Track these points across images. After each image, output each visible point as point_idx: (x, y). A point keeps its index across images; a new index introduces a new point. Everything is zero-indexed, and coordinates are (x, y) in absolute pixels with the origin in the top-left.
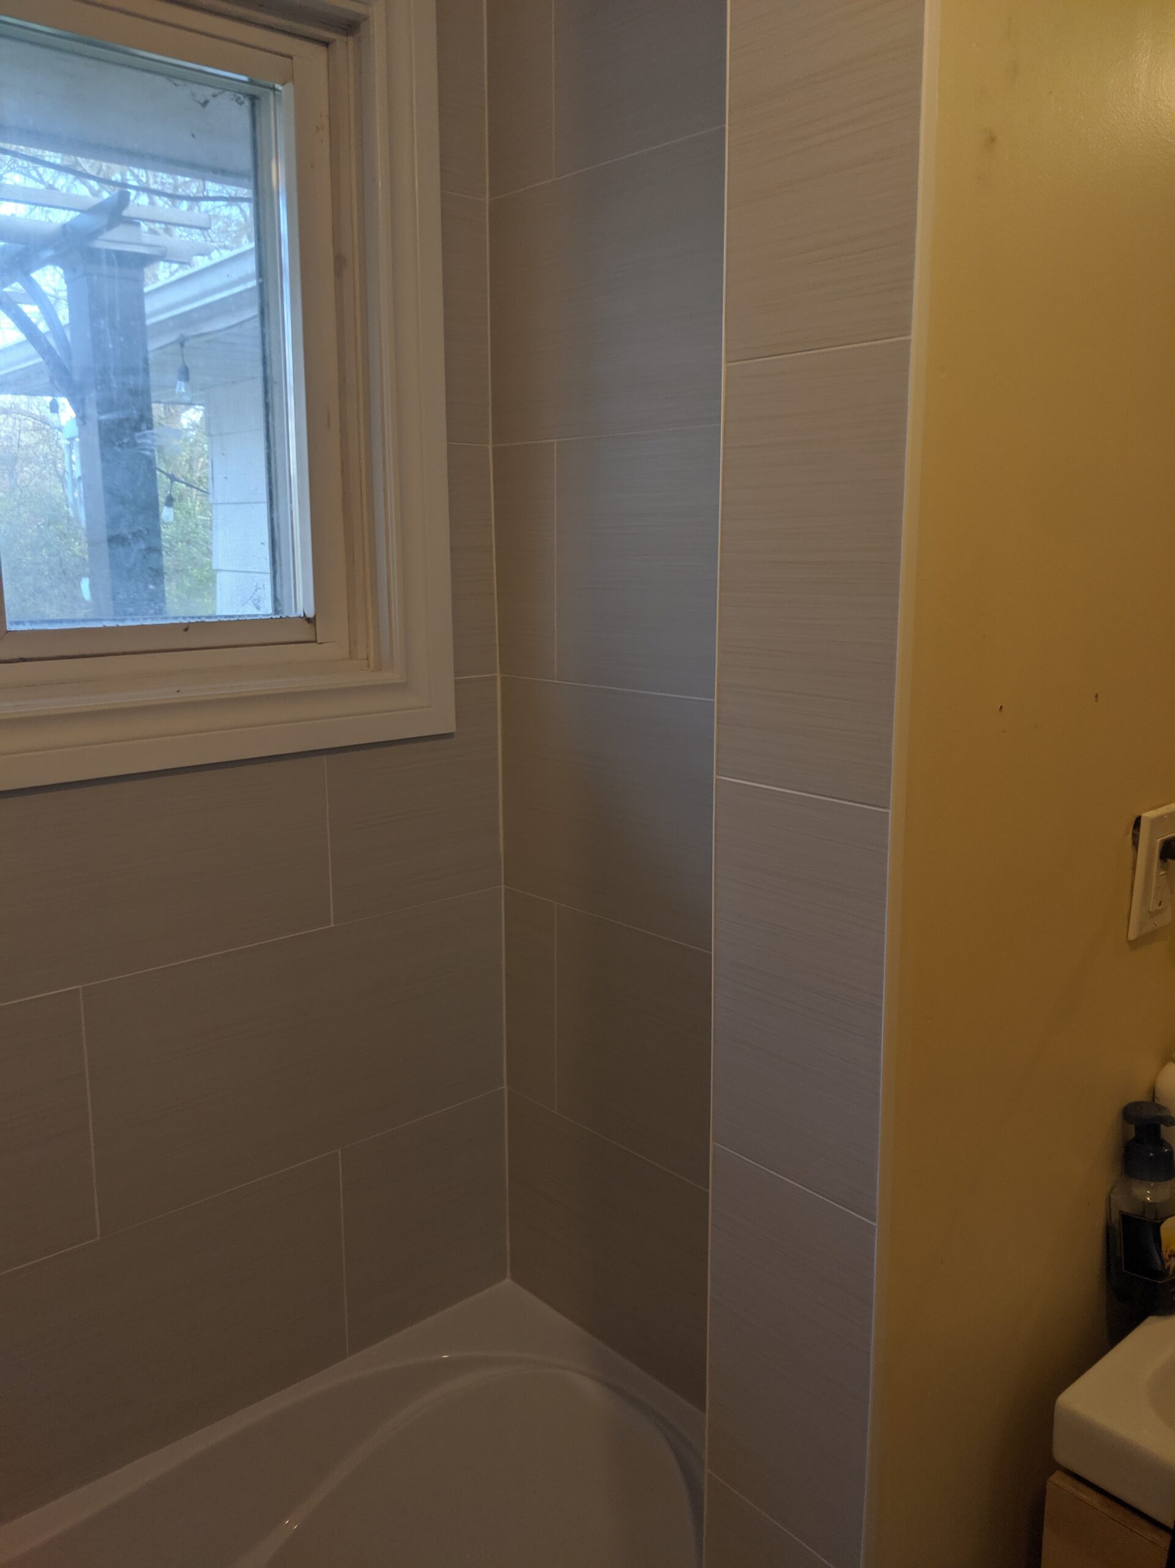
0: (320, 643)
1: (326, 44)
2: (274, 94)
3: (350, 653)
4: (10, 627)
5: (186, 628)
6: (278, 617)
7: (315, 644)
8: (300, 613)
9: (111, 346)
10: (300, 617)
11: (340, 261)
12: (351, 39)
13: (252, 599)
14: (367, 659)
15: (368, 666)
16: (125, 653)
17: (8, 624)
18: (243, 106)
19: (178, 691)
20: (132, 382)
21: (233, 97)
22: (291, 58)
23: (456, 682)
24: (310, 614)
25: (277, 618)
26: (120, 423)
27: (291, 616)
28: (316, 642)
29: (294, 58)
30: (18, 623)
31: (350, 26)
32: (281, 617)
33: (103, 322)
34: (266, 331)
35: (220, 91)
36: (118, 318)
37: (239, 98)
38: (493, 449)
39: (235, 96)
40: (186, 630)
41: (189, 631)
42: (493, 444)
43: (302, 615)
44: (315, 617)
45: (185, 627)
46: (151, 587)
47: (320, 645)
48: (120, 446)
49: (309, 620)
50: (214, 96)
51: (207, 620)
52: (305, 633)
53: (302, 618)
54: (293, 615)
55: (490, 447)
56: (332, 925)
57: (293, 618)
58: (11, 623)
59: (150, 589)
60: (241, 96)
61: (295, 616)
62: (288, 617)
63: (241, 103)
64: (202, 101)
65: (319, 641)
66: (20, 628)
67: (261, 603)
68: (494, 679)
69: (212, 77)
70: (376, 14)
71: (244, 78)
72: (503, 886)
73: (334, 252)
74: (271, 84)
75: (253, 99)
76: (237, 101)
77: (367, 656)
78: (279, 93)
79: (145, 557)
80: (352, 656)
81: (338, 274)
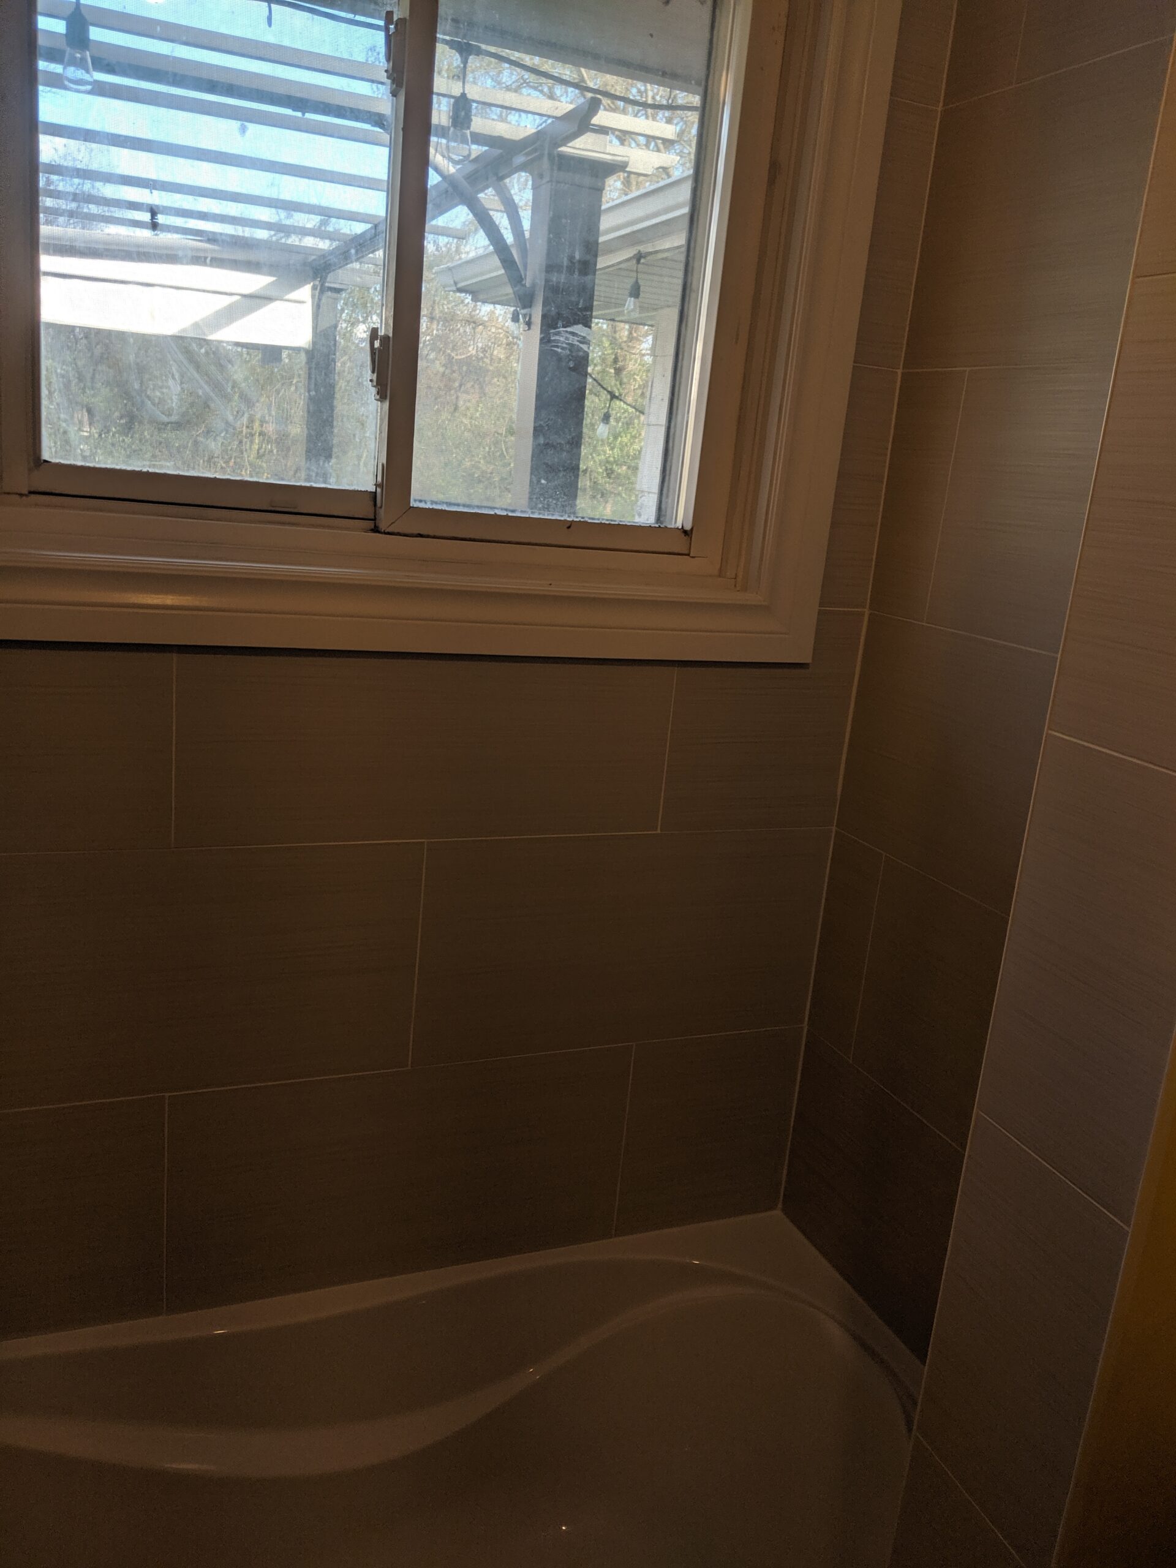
0: (692, 557)
3: (720, 570)
4: (413, 504)
6: (657, 525)
7: (688, 557)
8: (679, 525)
10: (678, 528)
11: (774, 167)
14: (735, 578)
15: (735, 586)
17: (412, 500)
18: (705, 5)
19: (551, 585)
20: (554, 279)
23: (820, 613)
24: (688, 527)
25: (655, 527)
27: (669, 526)
28: (688, 555)
30: (421, 501)
32: (660, 526)
38: (902, 373)
40: (569, 528)
41: (572, 527)
42: (903, 368)
43: (680, 527)
44: (692, 529)
45: (568, 525)
46: (543, 481)
47: (691, 559)
49: (685, 532)
51: (589, 521)
52: (680, 545)
55: (900, 372)
56: (659, 831)
57: (671, 528)
58: (415, 501)
59: (541, 484)
61: (673, 526)
62: (666, 527)
65: (692, 555)
66: (422, 505)
68: (863, 614)
72: (834, 828)
73: (771, 157)
77: (736, 575)
79: (542, 452)
80: (721, 573)
81: (772, 181)
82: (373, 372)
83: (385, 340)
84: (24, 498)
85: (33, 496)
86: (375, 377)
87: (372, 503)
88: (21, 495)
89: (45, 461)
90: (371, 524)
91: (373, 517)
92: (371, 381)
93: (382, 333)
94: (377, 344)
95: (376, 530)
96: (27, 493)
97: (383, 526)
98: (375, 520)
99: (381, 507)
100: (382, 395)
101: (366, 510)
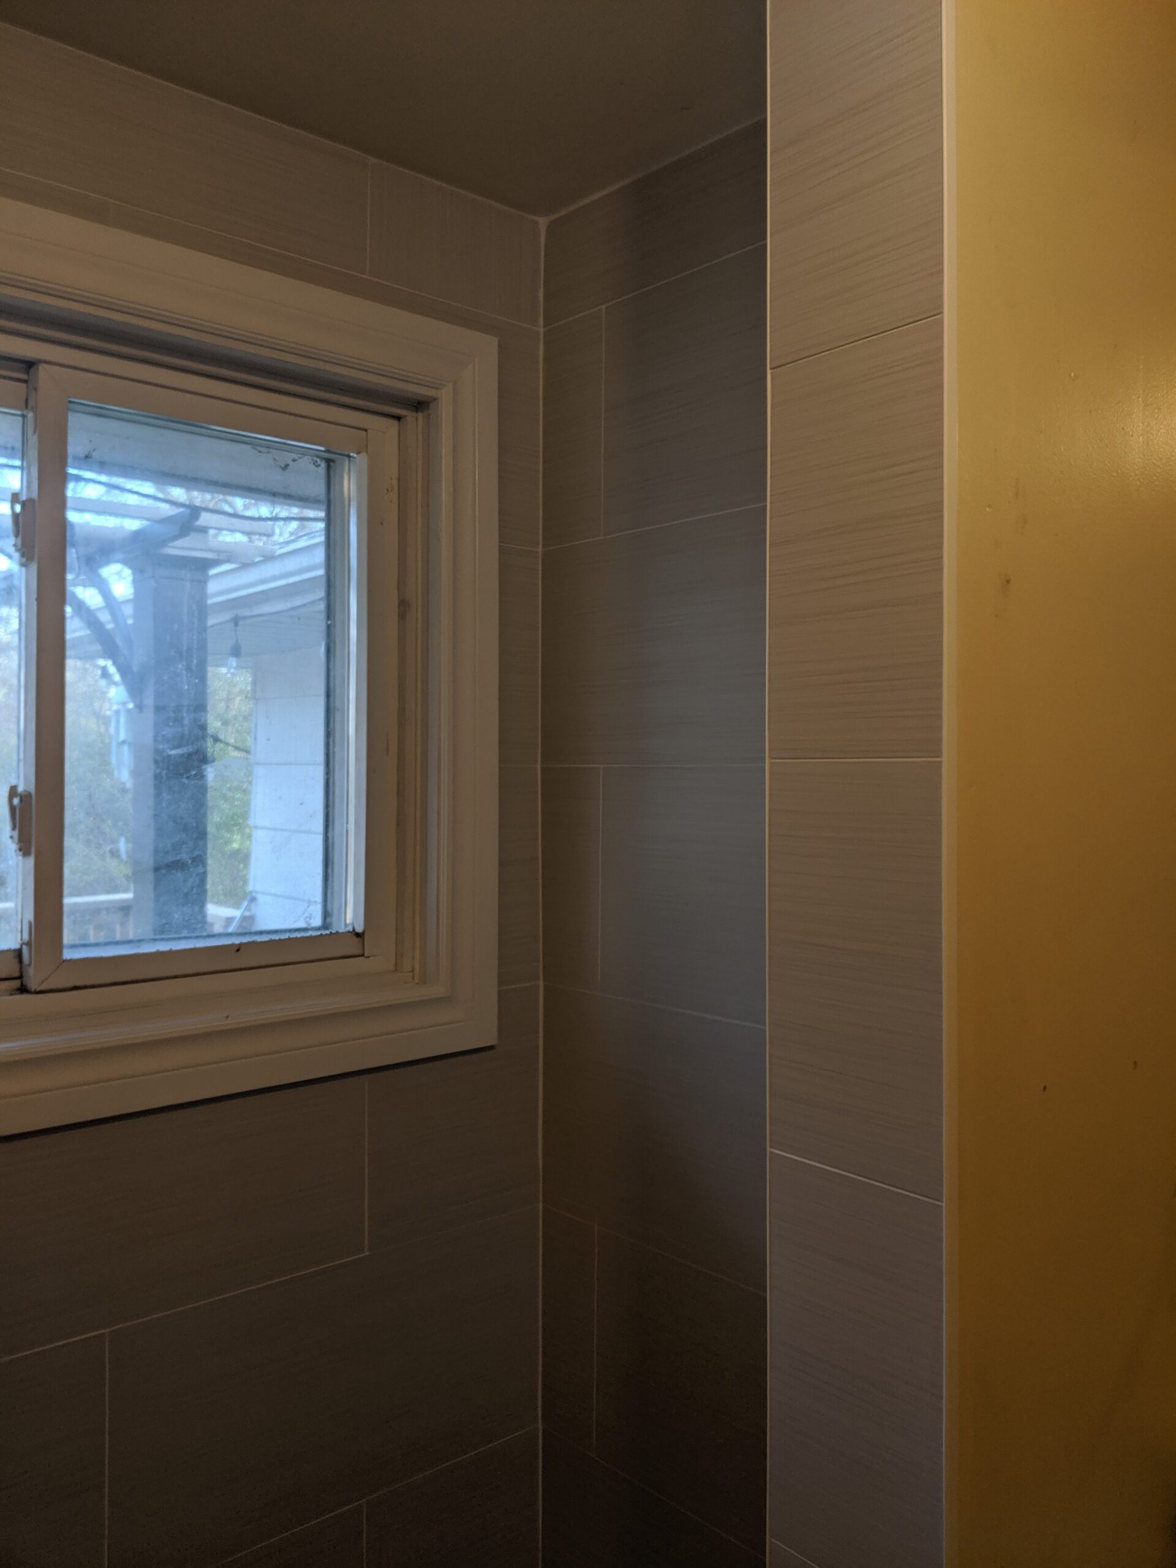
0: (369, 957)
1: (398, 418)
2: (349, 461)
3: (396, 964)
4: (68, 954)
5: (238, 948)
6: (328, 932)
7: (362, 958)
8: (350, 928)
9: (186, 687)
10: (349, 932)
11: (402, 603)
12: (420, 415)
13: (304, 916)
14: (412, 971)
15: (413, 978)
16: (176, 977)
17: (64, 953)
18: (320, 468)
19: (227, 1017)
21: (310, 461)
22: (366, 430)
23: (500, 992)
24: (360, 929)
25: (327, 934)
26: (189, 756)
27: (340, 931)
28: (363, 955)
29: (369, 431)
30: (74, 951)
31: (420, 405)
32: (331, 933)
33: (180, 666)
34: (331, 667)
35: (299, 455)
36: (195, 661)
37: (316, 462)
38: (543, 770)
39: (312, 460)
40: (238, 950)
41: (240, 951)
42: (542, 763)
43: (351, 930)
44: (363, 933)
47: (366, 959)
48: (188, 778)
49: (358, 935)
50: (294, 460)
52: (353, 947)
53: (351, 932)
54: (342, 930)
55: (539, 767)
56: (367, 1253)
57: (343, 933)
60: (318, 460)
61: (344, 931)
62: (337, 932)
63: (319, 466)
64: (283, 465)
65: (366, 955)
66: (76, 956)
67: (312, 920)
68: (537, 987)
69: (295, 448)
70: (445, 396)
71: (322, 449)
72: (541, 1205)
73: (399, 596)
74: (347, 453)
75: (329, 461)
76: (314, 464)
77: (413, 968)
78: (354, 459)
80: (397, 968)
81: (402, 616)
82: (14, 828)
83: (25, 798)
86: (16, 834)
87: (17, 961)
90: (16, 984)
91: (17, 974)
92: (11, 837)
93: (20, 789)
94: (16, 801)
95: (23, 990)
97: (33, 985)
98: (21, 977)
99: (29, 965)
100: (24, 848)
101: (12, 969)
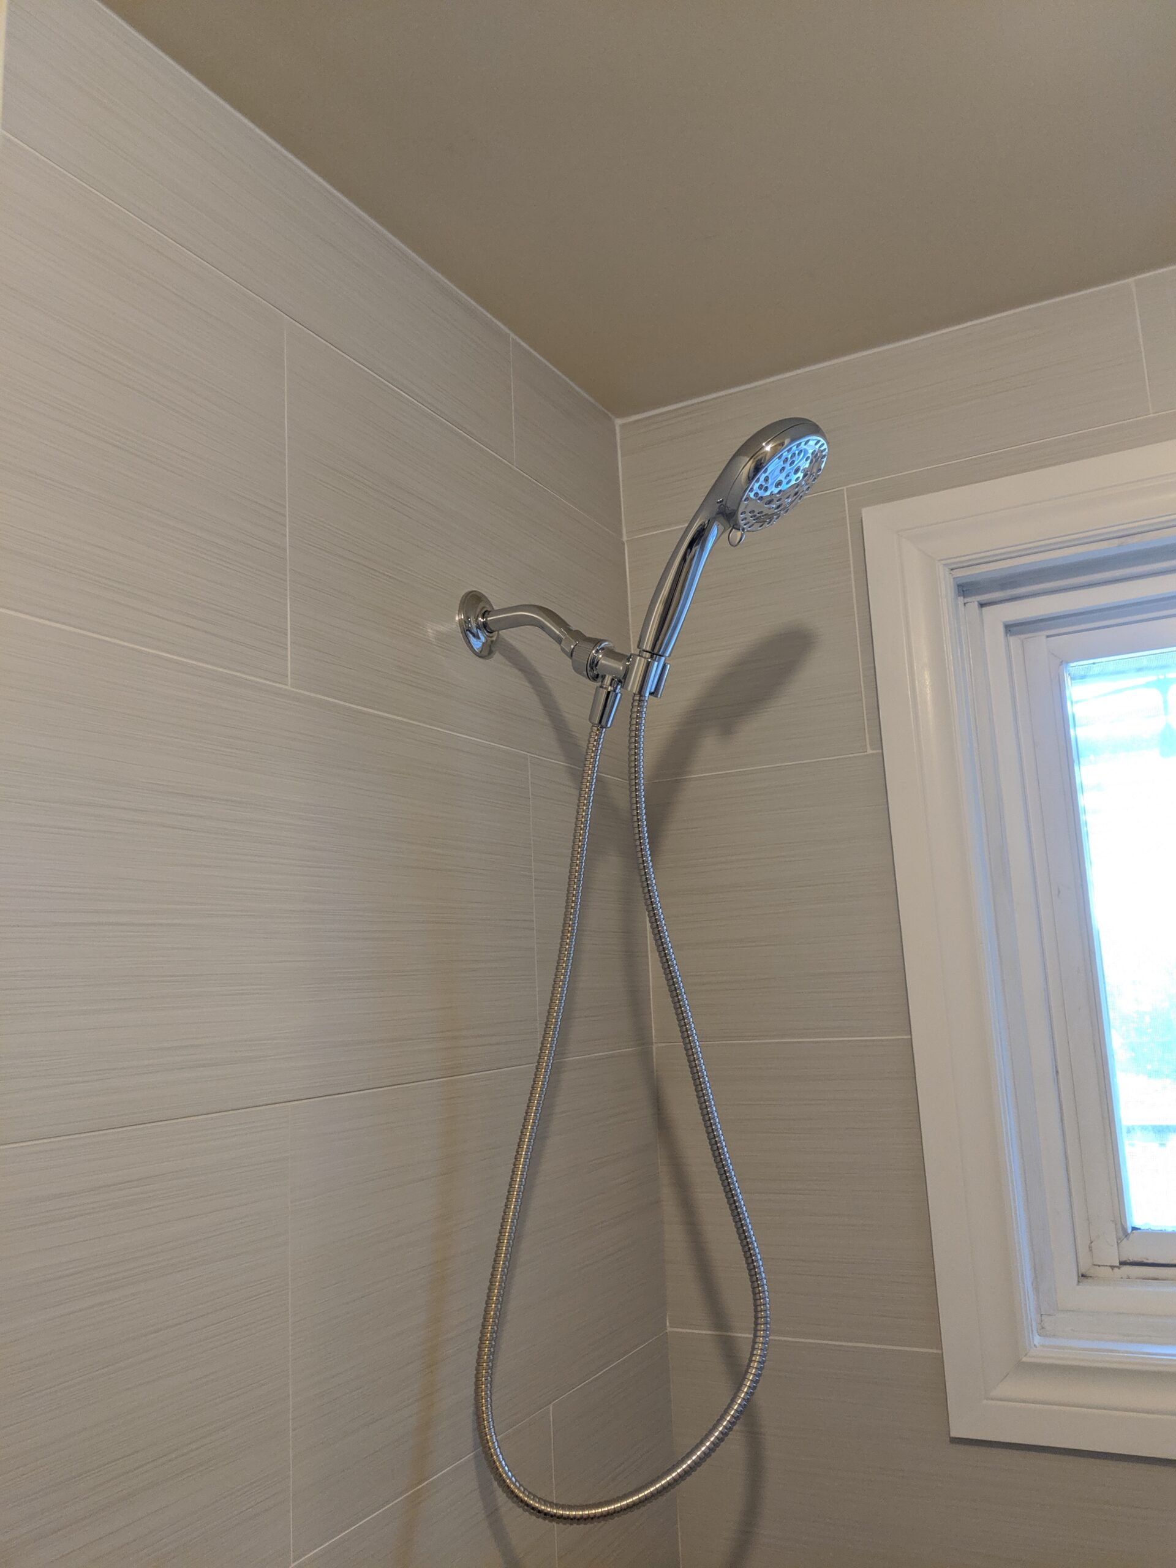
84: (1116, 1269)
85: (1127, 1269)
88: (1112, 1267)
89: (1134, 1229)
96: (1118, 1264)
